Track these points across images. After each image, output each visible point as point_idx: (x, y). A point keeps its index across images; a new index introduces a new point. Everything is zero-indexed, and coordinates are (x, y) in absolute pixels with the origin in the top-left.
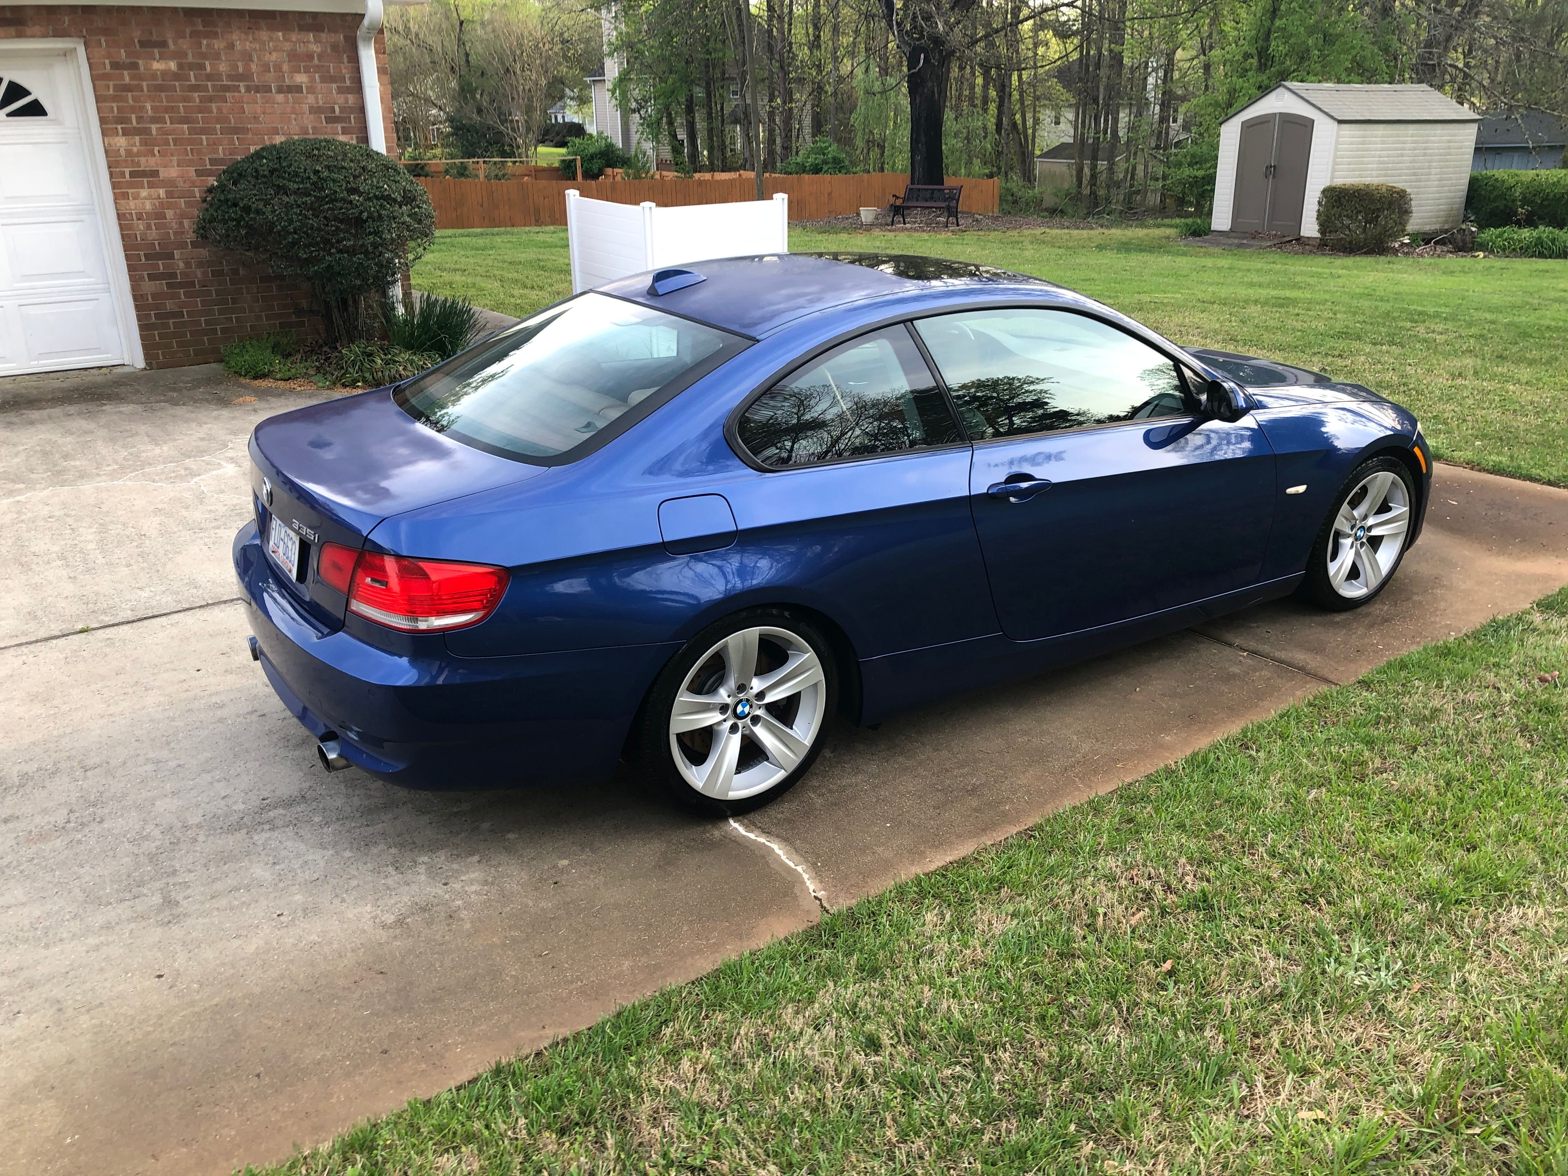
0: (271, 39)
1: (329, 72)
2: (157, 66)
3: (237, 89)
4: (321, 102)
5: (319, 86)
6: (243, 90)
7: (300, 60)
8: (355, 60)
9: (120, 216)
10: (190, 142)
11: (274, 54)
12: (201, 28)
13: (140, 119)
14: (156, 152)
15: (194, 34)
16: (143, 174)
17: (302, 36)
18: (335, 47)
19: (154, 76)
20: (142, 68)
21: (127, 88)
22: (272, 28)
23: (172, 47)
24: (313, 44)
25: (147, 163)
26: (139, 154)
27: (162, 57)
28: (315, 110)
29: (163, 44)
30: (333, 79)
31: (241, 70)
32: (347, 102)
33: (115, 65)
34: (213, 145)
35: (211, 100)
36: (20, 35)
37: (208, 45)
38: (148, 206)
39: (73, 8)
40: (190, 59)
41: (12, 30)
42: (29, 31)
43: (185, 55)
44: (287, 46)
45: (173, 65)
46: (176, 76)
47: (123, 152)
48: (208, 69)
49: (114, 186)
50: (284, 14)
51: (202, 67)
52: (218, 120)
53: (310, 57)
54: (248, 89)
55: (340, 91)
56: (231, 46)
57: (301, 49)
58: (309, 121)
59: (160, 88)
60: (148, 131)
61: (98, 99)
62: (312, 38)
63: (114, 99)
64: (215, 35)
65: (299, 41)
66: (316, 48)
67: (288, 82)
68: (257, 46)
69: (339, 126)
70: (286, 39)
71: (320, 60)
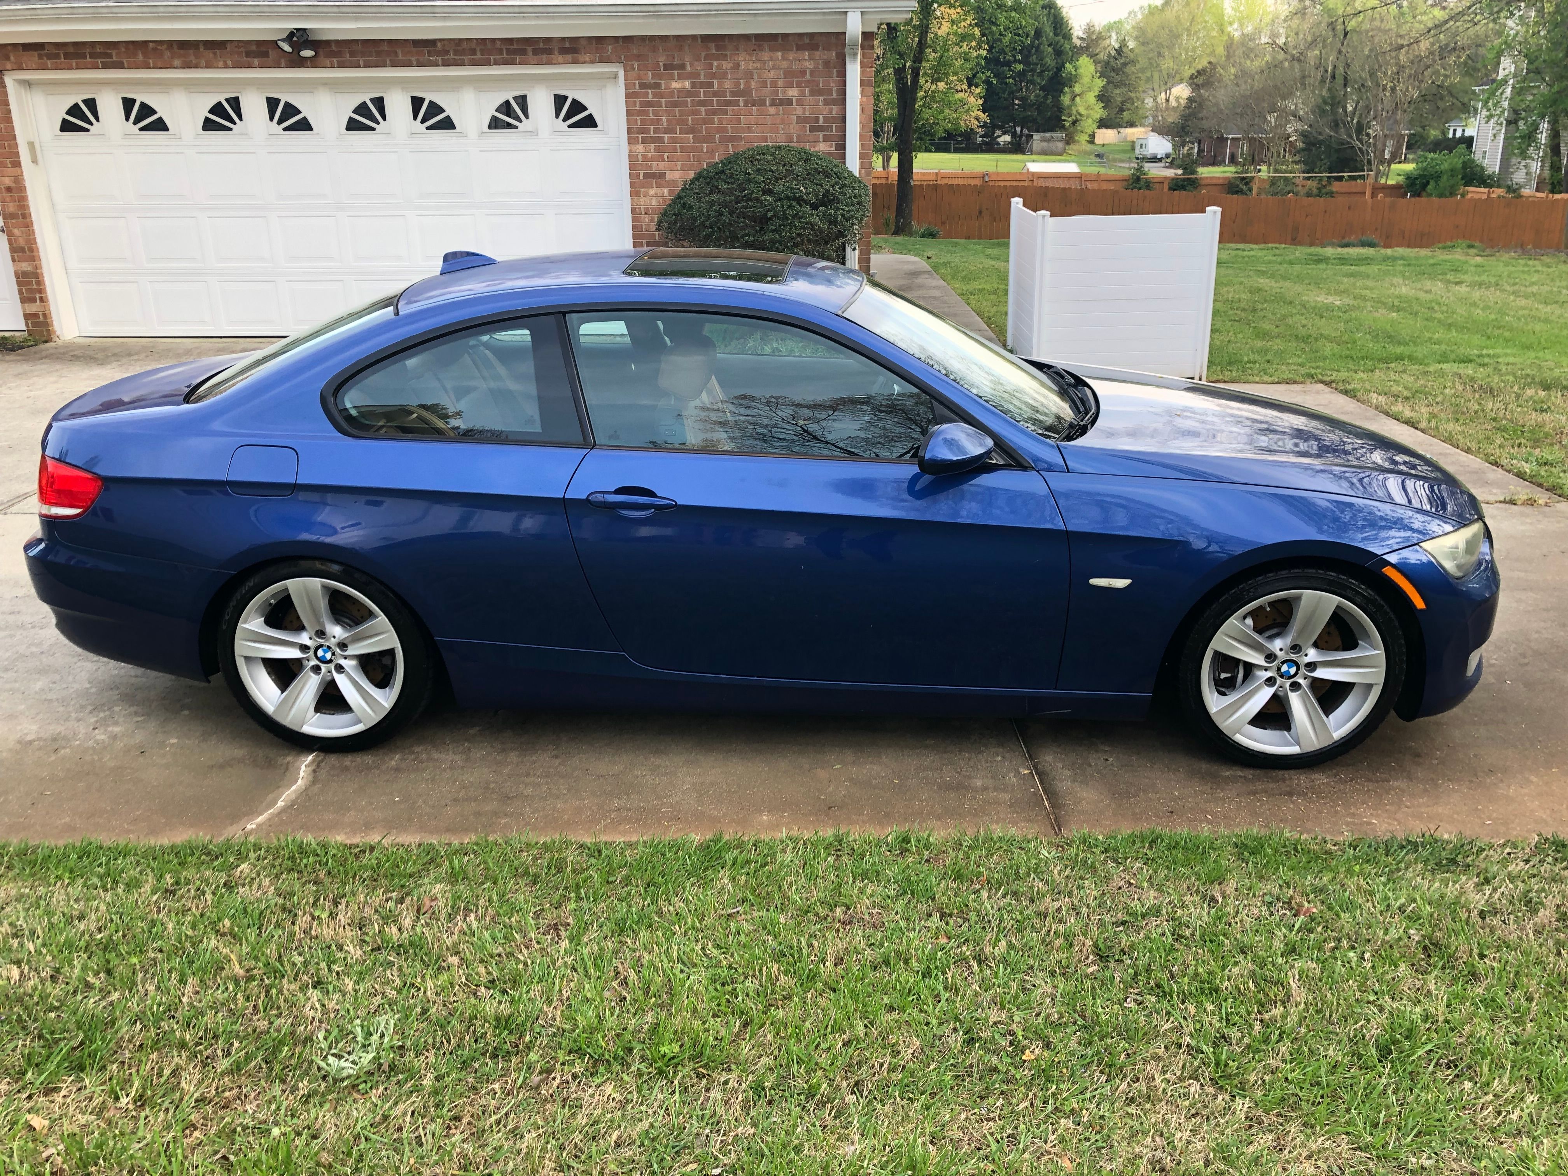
0: (771, 59)
1: (818, 85)
2: (675, 85)
3: (737, 103)
4: (807, 113)
5: (809, 98)
6: (742, 104)
7: (793, 76)
8: (843, 74)
9: (633, 210)
10: (693, 149)
11: (772, 72)
12: (714, 51)
13: (656, 130)
14: (666, 158)
15: (707, 57)
16: (653, 176)
17: (799, 54)
18: (827, 64)
19: (671, 94)
20: (663, 87)
21: (649, 104)
22: (773, 49)
23: (689, 68)
24: (807, 61)
25: (657, 166)
26: (652, 159)
27: (681, 77)
28: (801, 120)
29: (682, 67)
30: (820, 92)
31: (742, 87)
32: (831, 112)
33: (643, 86)
34: (711, 151)
35: (714, 113)
36: (575, 62)
37: (718, 67)
38: (654, 202)
39: (616, 38)
40: (702, 78)
41: (569, 57)
42: (581, 58)
43: (698, 75)
44: (785, 64)
45: (687, 84)
46: (689, 94)
47: (640, 157)
48: (716, 86)
49: (632, 185)
50: (785, 36)
51: (711, 85)
52: (718, 131)
53: (803, 73)
54: (746, 103)
55: (826, 102)
56: (737, 67)
57: (795, 66)
58: (794, 130)
59: (675, 104)
60: (661, 140)
61: (629, 113)
62: (807, 57)
63: (639, 113)
64: (725, 57)
65: (795, 59)
66: (809, 65)
67: (781, 96)
68: (759, 65)
69: (821, 135)
70: (784, 58)
71: (811, 76)
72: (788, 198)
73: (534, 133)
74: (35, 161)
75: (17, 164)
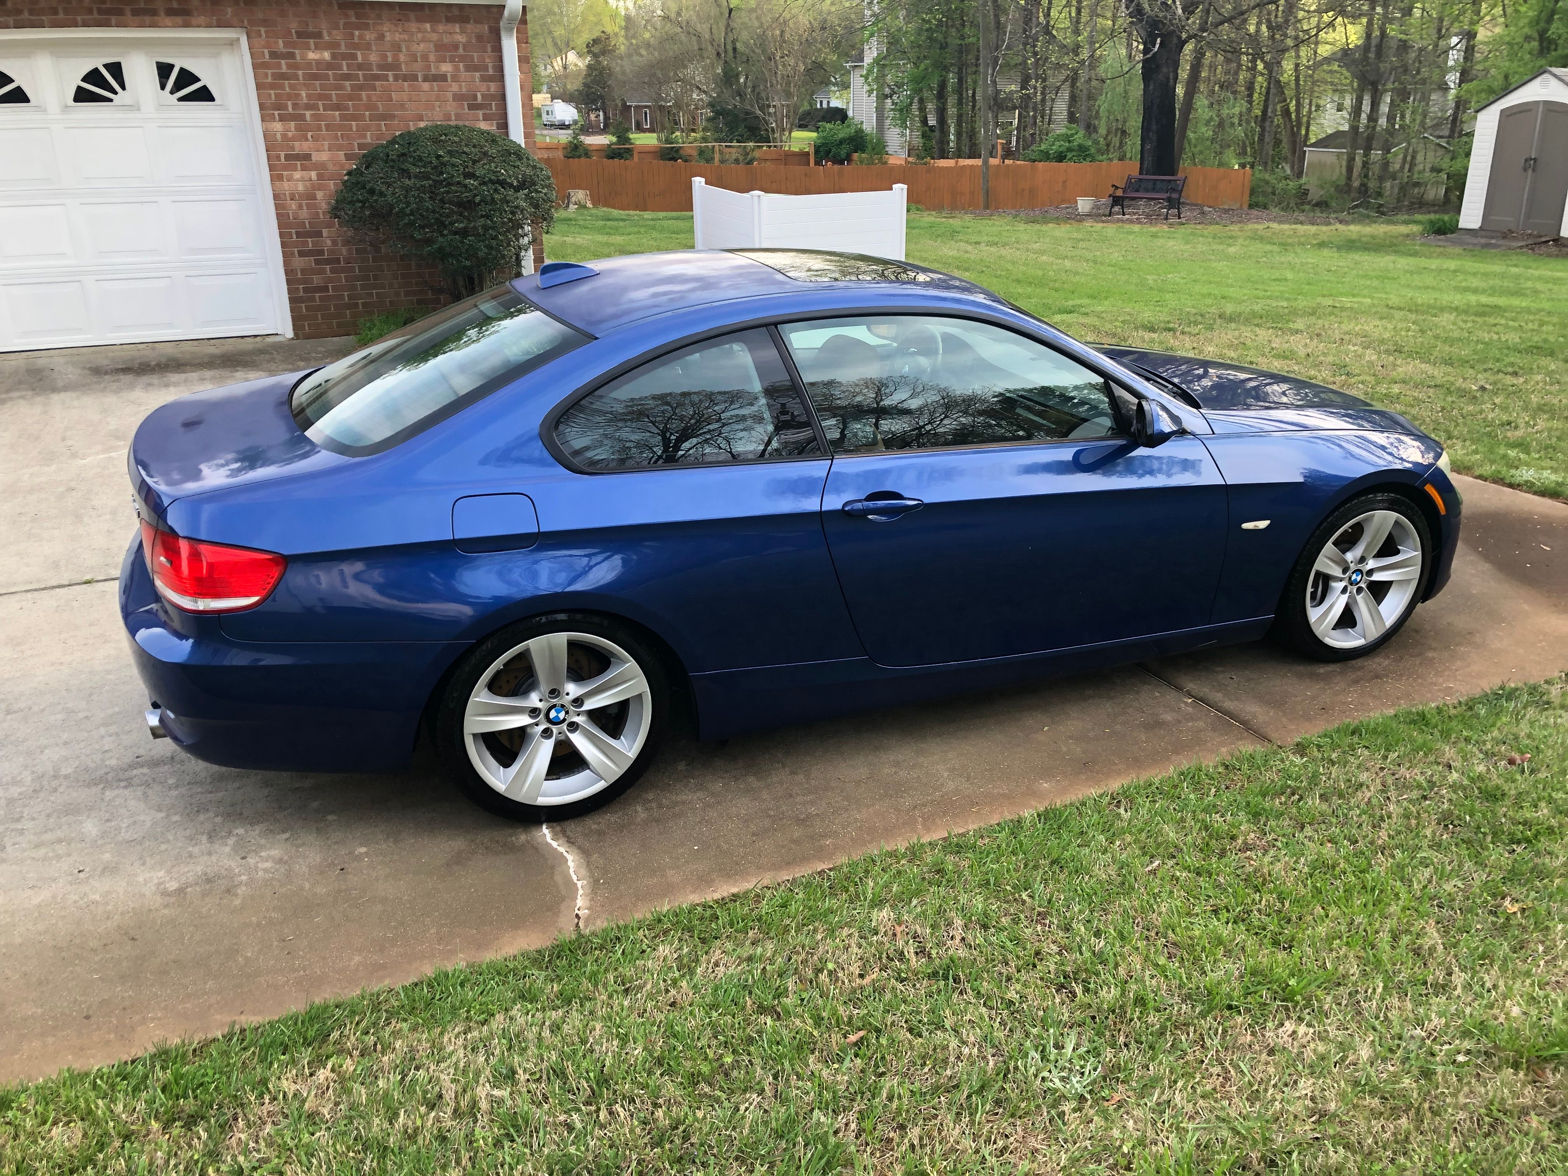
0: (420, 30)
1: (472, 61)
2: (312, 56)
3: (385, 78)
4: (464, 90)
5: (464, 74)
6: (391, 79)
7: (445, 50)
8: (498, 49)
9: (276, 197)
10: (341, 128)
11: (422, 45)
12: (353, 20)
13: (295, 106)
14: (309, 137)
15: (347, 25)
16: (297, 157)
17: (449, 27)
18: (480, 38)
19: (309, 65)
20: (298, 57)
21: (284, 76)
22: (419, 20)
23: (326, 38)
24: (458, 35)
25: (300, 147)
26: (293, 139)
27: (317, 47)
28: (458, 97)
29: (319, 35)
30: (475, 68)
31: (390, 59)
32: (489, 89)
33: (274, 55)
34: (362, 130)
35: (361, 88)
36: (187, 25)
37: (361, 37)
38: (301, 187)
40: (343, 49)
41: (179, 20)
42: (194, 21)
43: (337, 45)
44: (435, 37)
45: (327, 55)
46: (329, 66)
47: (279, 136)
48: (360, 58)
49: (271, 168)
50: (432, 6)
51: (354, 57)
52: (368, 107)
53: (456, 47)
54: (396, 78)
55: (483, 79)
56: (381, 37)
57: (446, 39)
58: (451, 107)
59: (315, 77)
60: (302, 117)
61: (259, 86)
62: (458, 30)
63: (272, 86)
64: (366, 27)
65: (445, 32)
66: (461, 38)
67: (433, 71)
68: (406, 37)
69: (480, 113)
70: (433, 31)
71: (464, 50)
72: (491, 181)
73: (135, 107)
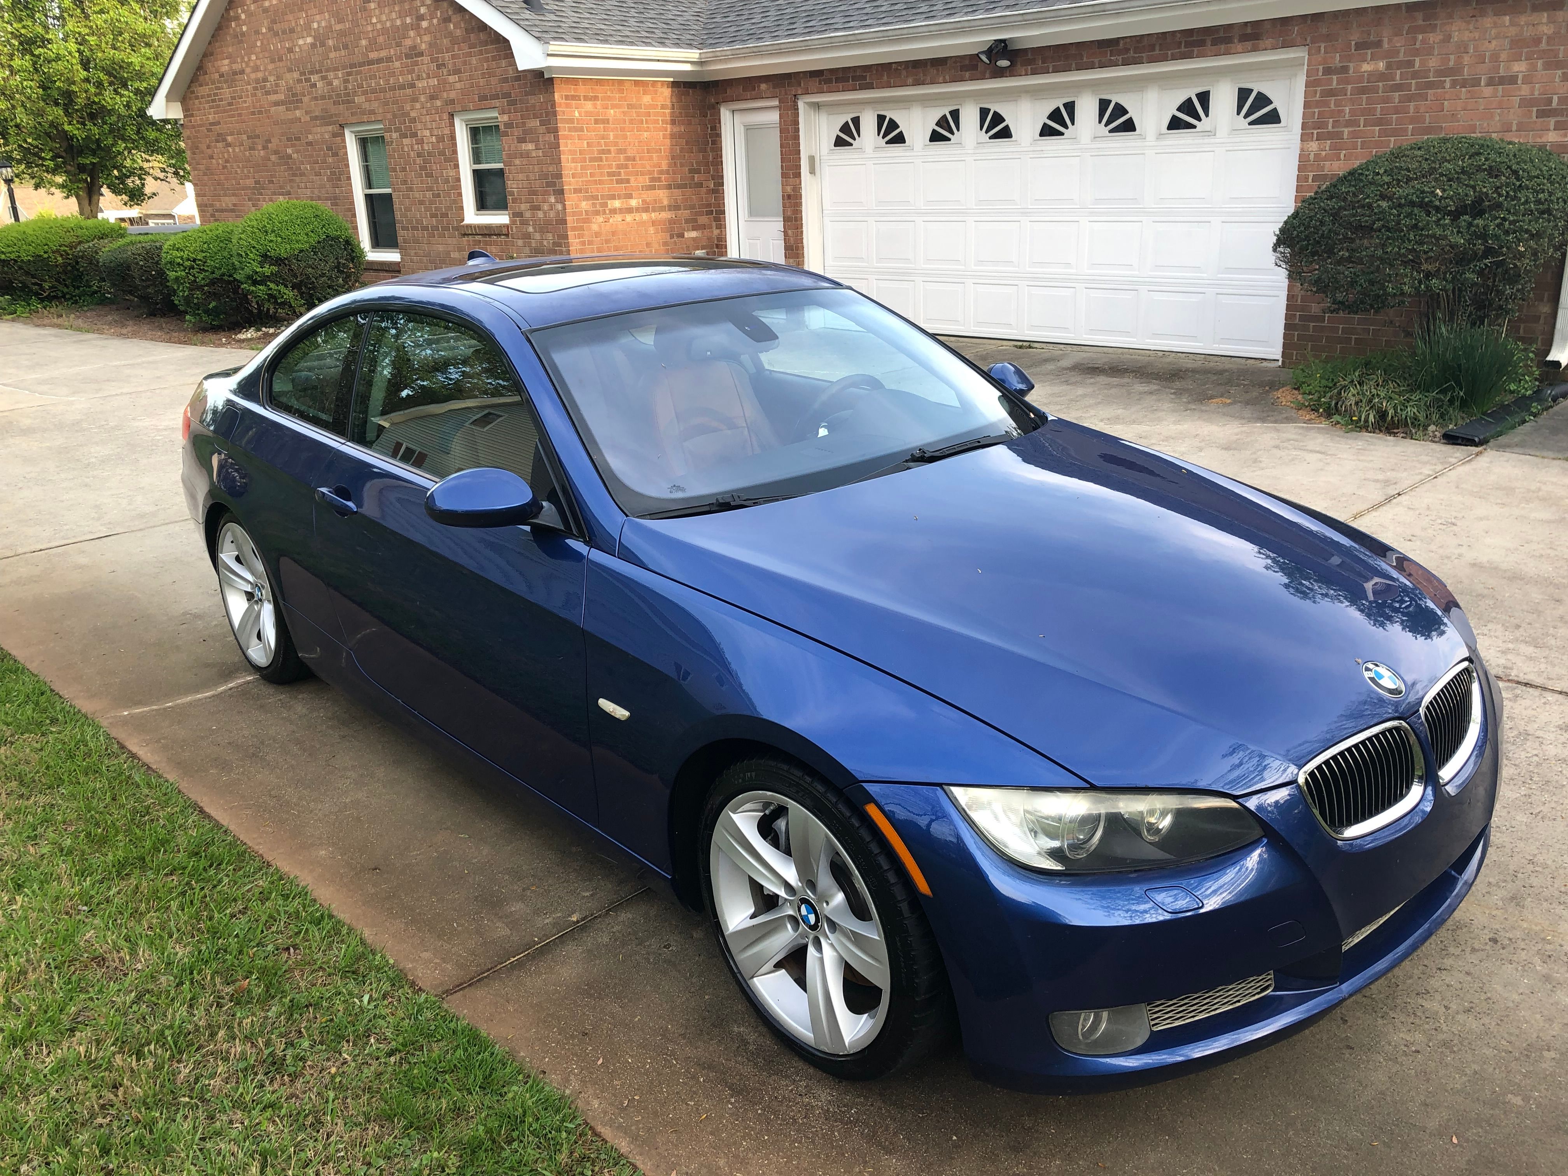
0: (1495, 25)
1: (1556, 56)
2: (1366, 67)
3: (1441, 85)
4: (1536, 93)
5: (1540, 74)
6: (1448, 85)
7: (1522, 46)
11: (1494, 43)
12: (1421, 22)
13: (1335, 124)
14: (1342, 156)
15: (1411, 30)
16: (1323, 178)
17: (1535, 17)
19: (1360, 78)
20: (1351, 71)
21: (1331, 93)
23: (1386, 46)
24: (1544, 25)
25: (1329, 167)
26: (1325, 159)
27: (1374, 58)
28: (1526, 103)
29: (1379, 44)
31: (1451, 64)
33: (1328, 71)
35: (1410, 99)
36: (1255, 49)
37: (1423, 41)
39: (1304, 17)
40: (1401, 57)
41: (1249, 44)
42: (1262, 44)
43: (1395, 53)
44: (1513, 31)
45: (1381, 65)
46: (1382, 77)
47: (1312, 157)
48: (1417, 64)
49: (1298, 189)
51: (1410, 64)
52: (1413, 120)
53: (1537, 41)
54: (1454, 84)
56: (1448, 38)
57: (1528, 32)
58: (1515, 116)
59: (1363, 91)
60: (1339, 135)
61: (1308, 105)
62: (1545, 20)
63: (1318, 104)
64: (1433, 28)
65: (1528, 25)
66: (1547, 30)
67: (1502, 73)
68: (1477, 35)
69: (1552, 121)
70: (1512, 24)
71: (1548, 43)
74: (812, 171)
75: (798, 175)
